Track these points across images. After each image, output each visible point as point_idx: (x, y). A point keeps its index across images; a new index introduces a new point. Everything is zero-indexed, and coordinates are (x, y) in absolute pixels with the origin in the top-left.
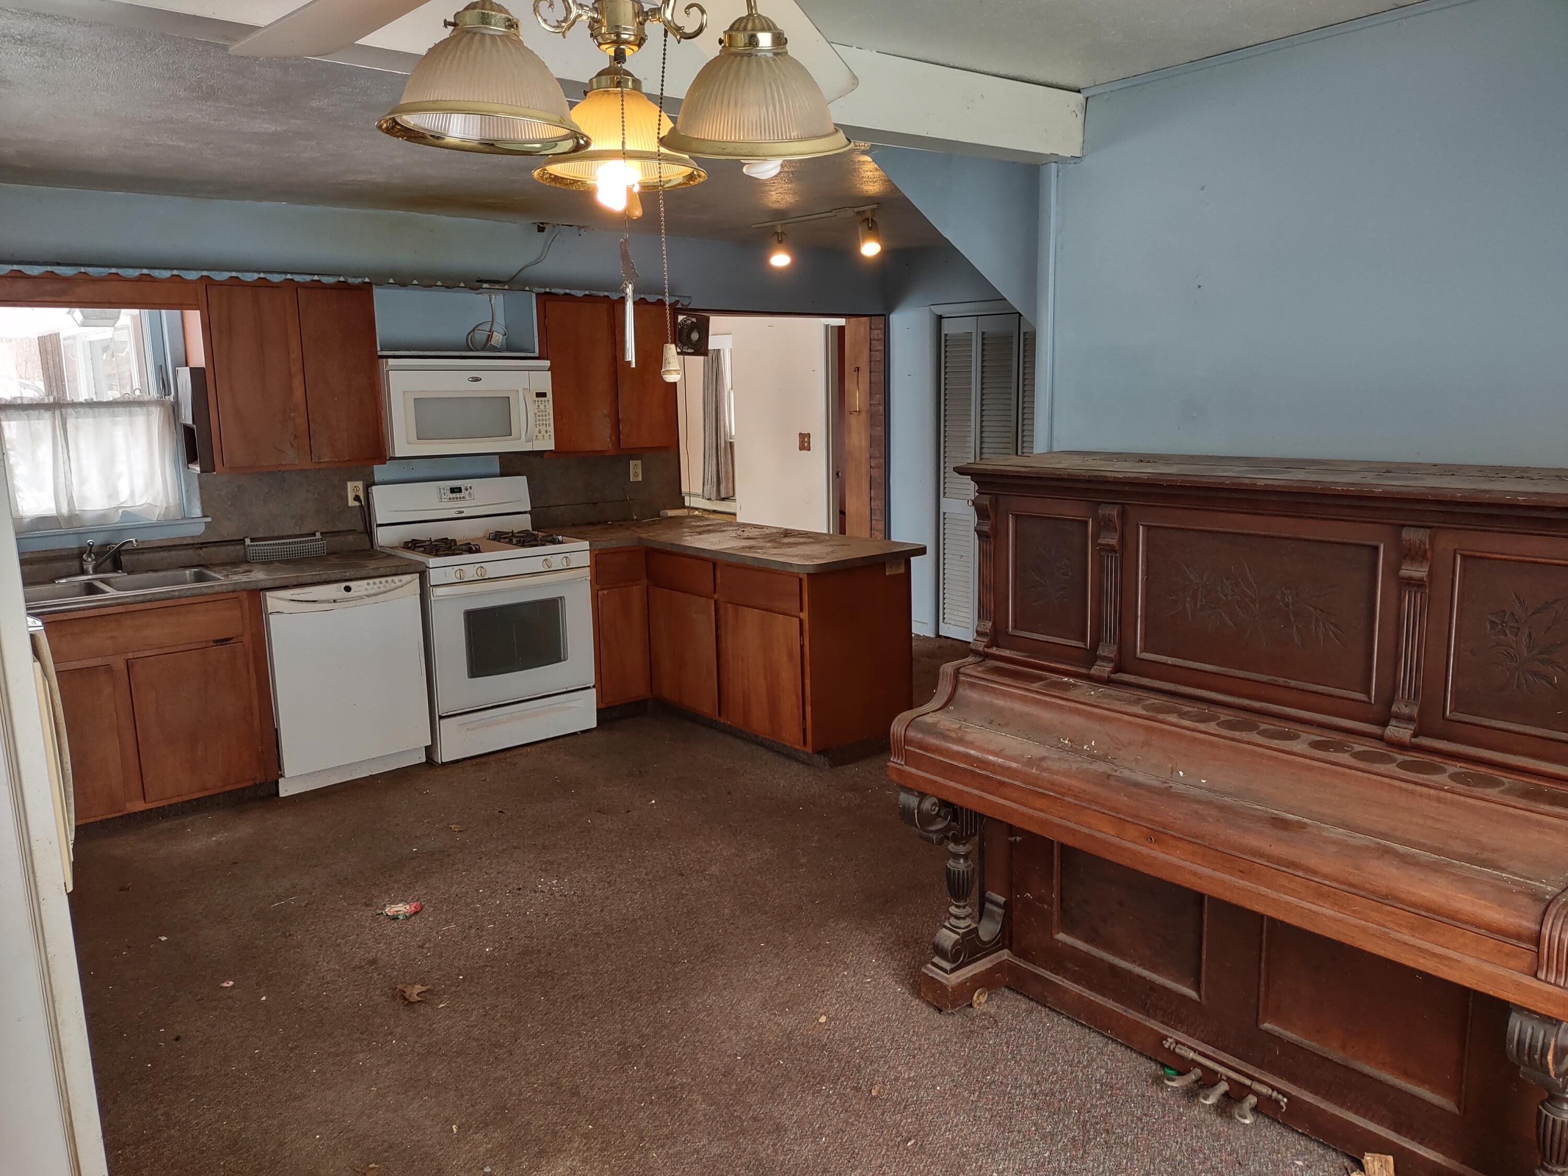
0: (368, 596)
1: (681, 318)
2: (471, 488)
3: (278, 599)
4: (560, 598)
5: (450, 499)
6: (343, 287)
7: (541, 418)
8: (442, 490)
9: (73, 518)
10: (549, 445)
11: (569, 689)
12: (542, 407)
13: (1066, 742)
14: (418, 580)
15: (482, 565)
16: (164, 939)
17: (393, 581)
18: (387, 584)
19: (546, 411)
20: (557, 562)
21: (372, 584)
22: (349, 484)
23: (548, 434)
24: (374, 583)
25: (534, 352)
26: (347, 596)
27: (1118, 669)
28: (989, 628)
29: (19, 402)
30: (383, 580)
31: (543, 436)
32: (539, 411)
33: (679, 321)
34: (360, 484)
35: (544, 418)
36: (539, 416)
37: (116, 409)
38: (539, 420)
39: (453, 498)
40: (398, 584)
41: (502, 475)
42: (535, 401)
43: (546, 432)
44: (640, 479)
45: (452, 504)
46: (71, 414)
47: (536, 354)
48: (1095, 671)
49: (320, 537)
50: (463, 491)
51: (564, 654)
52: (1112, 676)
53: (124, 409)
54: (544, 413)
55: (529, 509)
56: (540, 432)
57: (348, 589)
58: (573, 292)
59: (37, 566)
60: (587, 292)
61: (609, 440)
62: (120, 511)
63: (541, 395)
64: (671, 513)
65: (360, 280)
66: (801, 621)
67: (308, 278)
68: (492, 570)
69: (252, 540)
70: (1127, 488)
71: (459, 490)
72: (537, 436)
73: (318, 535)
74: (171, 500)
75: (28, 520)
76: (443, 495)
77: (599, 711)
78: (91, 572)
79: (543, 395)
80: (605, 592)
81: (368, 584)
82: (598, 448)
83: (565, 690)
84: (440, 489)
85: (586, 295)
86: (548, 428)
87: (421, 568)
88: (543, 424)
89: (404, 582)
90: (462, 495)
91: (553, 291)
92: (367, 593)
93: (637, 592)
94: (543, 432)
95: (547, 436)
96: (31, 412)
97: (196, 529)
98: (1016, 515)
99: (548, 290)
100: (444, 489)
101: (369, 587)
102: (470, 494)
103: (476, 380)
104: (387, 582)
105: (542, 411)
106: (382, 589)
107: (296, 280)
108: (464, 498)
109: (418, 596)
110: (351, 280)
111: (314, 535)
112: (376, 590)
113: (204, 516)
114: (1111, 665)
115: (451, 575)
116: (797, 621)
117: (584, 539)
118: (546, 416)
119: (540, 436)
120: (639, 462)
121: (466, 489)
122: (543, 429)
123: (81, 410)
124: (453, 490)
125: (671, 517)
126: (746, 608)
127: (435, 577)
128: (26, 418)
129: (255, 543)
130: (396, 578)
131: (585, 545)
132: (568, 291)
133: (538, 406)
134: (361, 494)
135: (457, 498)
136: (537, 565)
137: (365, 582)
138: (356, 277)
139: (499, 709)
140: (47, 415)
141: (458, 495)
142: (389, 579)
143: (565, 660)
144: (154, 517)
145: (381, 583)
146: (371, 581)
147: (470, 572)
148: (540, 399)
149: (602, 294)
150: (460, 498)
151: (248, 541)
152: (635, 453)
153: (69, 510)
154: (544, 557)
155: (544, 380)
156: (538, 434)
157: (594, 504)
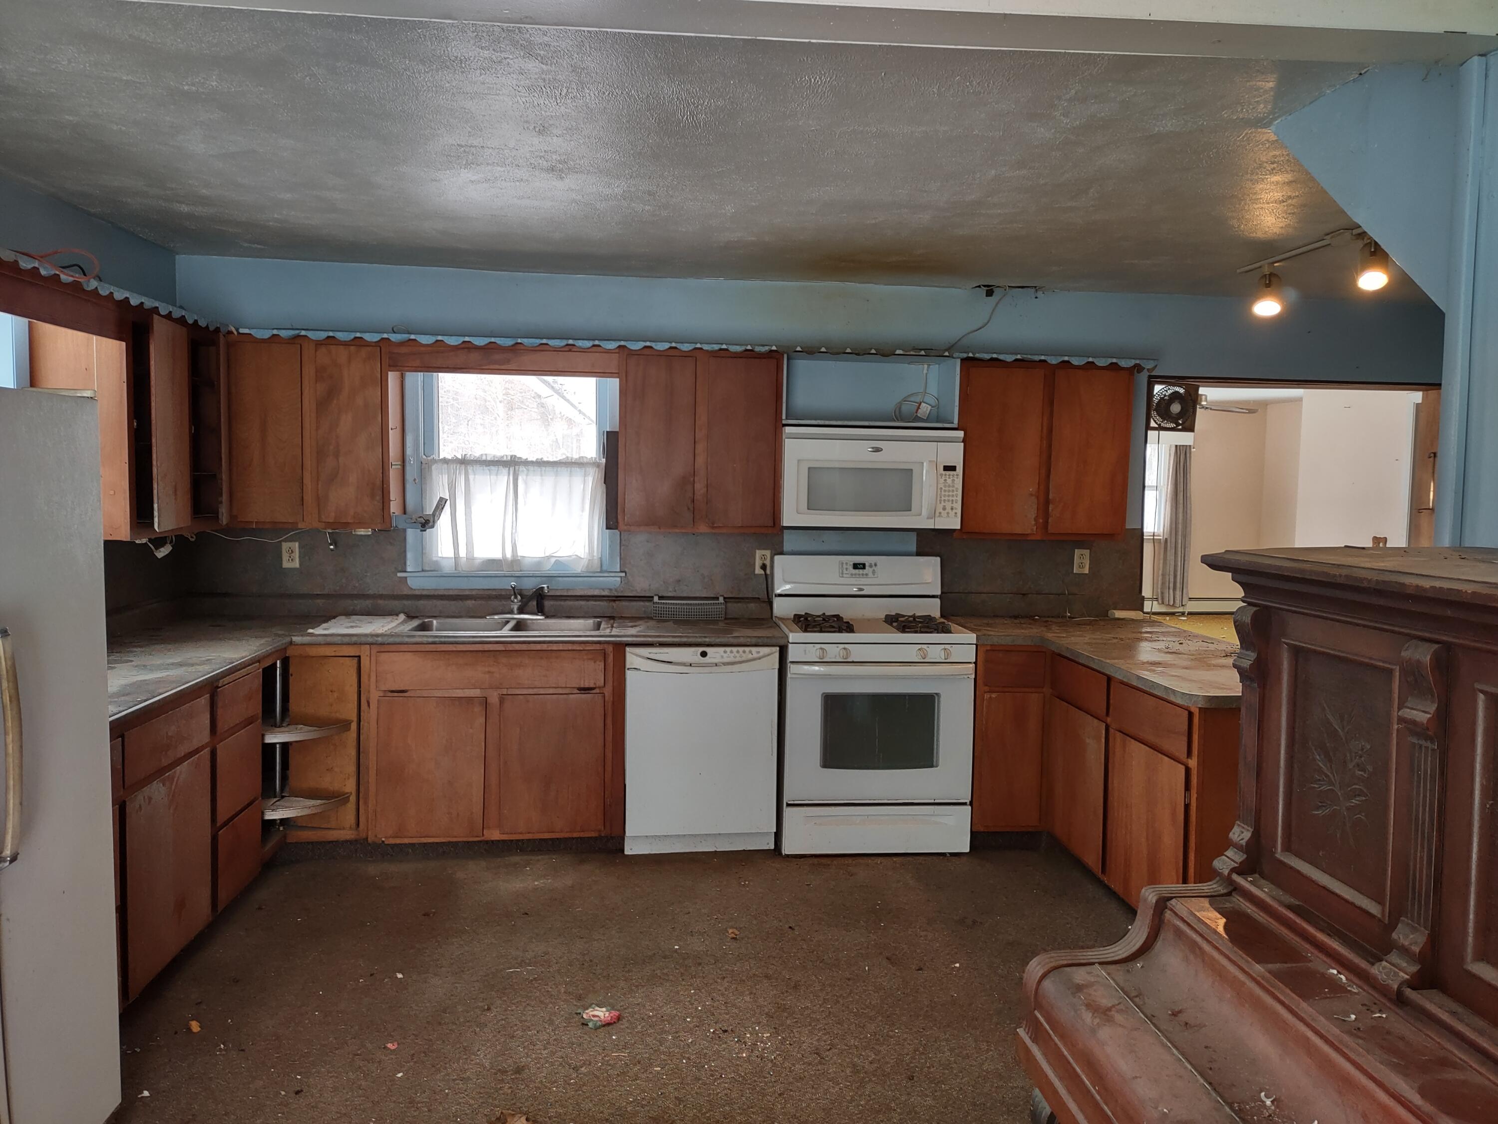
0: (725, 664)
1: (1158, 388)
2: (876, 565)
3: (637, 655)
4: (936, 694)
5: (852, 575)
6: (749, 355)
7: (947, 493)
8: (844, 565)
9: (516, 562)
10: (955, 523)
11: (937, 801)
12: (949, 481)
13: (1268, 1102)
14: (777, 655)
15: (846, 646)
16: (400, 976)
17: (750, 652)
18: (743, 654)
19: (953, 486)
20: (935, 653)
21: (728, 653)
22: (757, 551)
23: (954, 511)
24: (732, 652)
25: (953, 423)
26: (701, 662)
27: (1420, 982)
28: (1247, 838)
29: (484, 458)
30: (741, 649)
31: (948, 513)
32: (945, 486)
33: (1155, 392)
34: (768, 553)
35: (951, 493)
36: (945, 491)
37: (559, 469)
38: (945, 496)
39: (855, 574)
40: (755, 655)
41: (919, 554)
42: (941, 475)
43: (952, 509)
44: (1087, 571)
45: (853, 581)
46: (523, 471)
47: (955, 426)
48: (1379, 971)
49: (723, 601)
50: (867, 567)
51: (936, 761)
52: (1408, 992)
53: (566, 469)
54: (951, 489)
55: (939, 593)
56: (944, 509)
57: (704, 654)
58: (1001, 357)
59: (480, 602)
60: (1019, 357)
61: (1033, 523)
62: (553, 560)
63: (949, 468)
64: (1119, 614)
65: (767, 348)
66: (1188, 771)
67: (716, 347)
68: (858, 653)
69: (661, 598)
70: (1449, 613)
71: (863, 566)
72: (940, 513)
73: (721, 600)
74: (595, 554)
75: (479, 561)
76: (845, 571)
77: (973, 834)
78: (516, 612)
79: (953, 468)
80: (994, 695)
81: (725, 652)
82: (1018, 530)
83: (932, 801)
84: (843, 563)
85: (1016, 360)
86: (955, 505)
87: (782, 642)
88: (949, 501)
89: (761, 654)
90: (865, 571)
91: (977, 355)
92: (722, 660)
93: (1034, 700)
94: (948, 509)
95: (952, 513)
96: (492, 468)
97: (613, 582)
98: (1295, 646)
99: (971, 355)
100: (847, 564)
101: (725, 655)
102: (874, 572)
103: (877, 450)
104: (744, 652)
105: (949, 486)
106: (738, 659)
107: (704, 348)
108: (867, 575)
109: (777, 671)
110: (757, 349)
111: (717, 599)
112: (732, 659)
113: (621, 572)
114: (1414, 968)
115: (813, 653)
116: (1182, 769)
117: (972, 630)
118: (953, 491)
119: (944, 513)
120: (1087, 552)
121: (871, 566)
122: (948, 506)
123: (531, 468)
124: (856, 566)
125: (1119, 619)
126: (1133, 741)
127: (793, 653)
128: (488, 471)
129: (663, 601)
130: (754, 649)
131: (972, 637)
132: (995, 356)
133: (945, 480)
134: (768, 563)
135: (859, 575)
136: (911, 653)
137: (722, 649)
138: (763, 346)
139: (853, 808)
140: (505, 471)
141: (861, 571)
142: (747, 649)
143: (937, 767)
144: (579, 569)
145: (738, 652)
146: (728, 649)
147: (834, 653)
148: (948, 473)
149: (1037, 358)
150: (863, 574)
151: (656, 599)
152: (1081, 541)
153: (513, 556)
154: (920, 646)
155: (955, 453)
156: (941, 510)
157: (1024, 595)
